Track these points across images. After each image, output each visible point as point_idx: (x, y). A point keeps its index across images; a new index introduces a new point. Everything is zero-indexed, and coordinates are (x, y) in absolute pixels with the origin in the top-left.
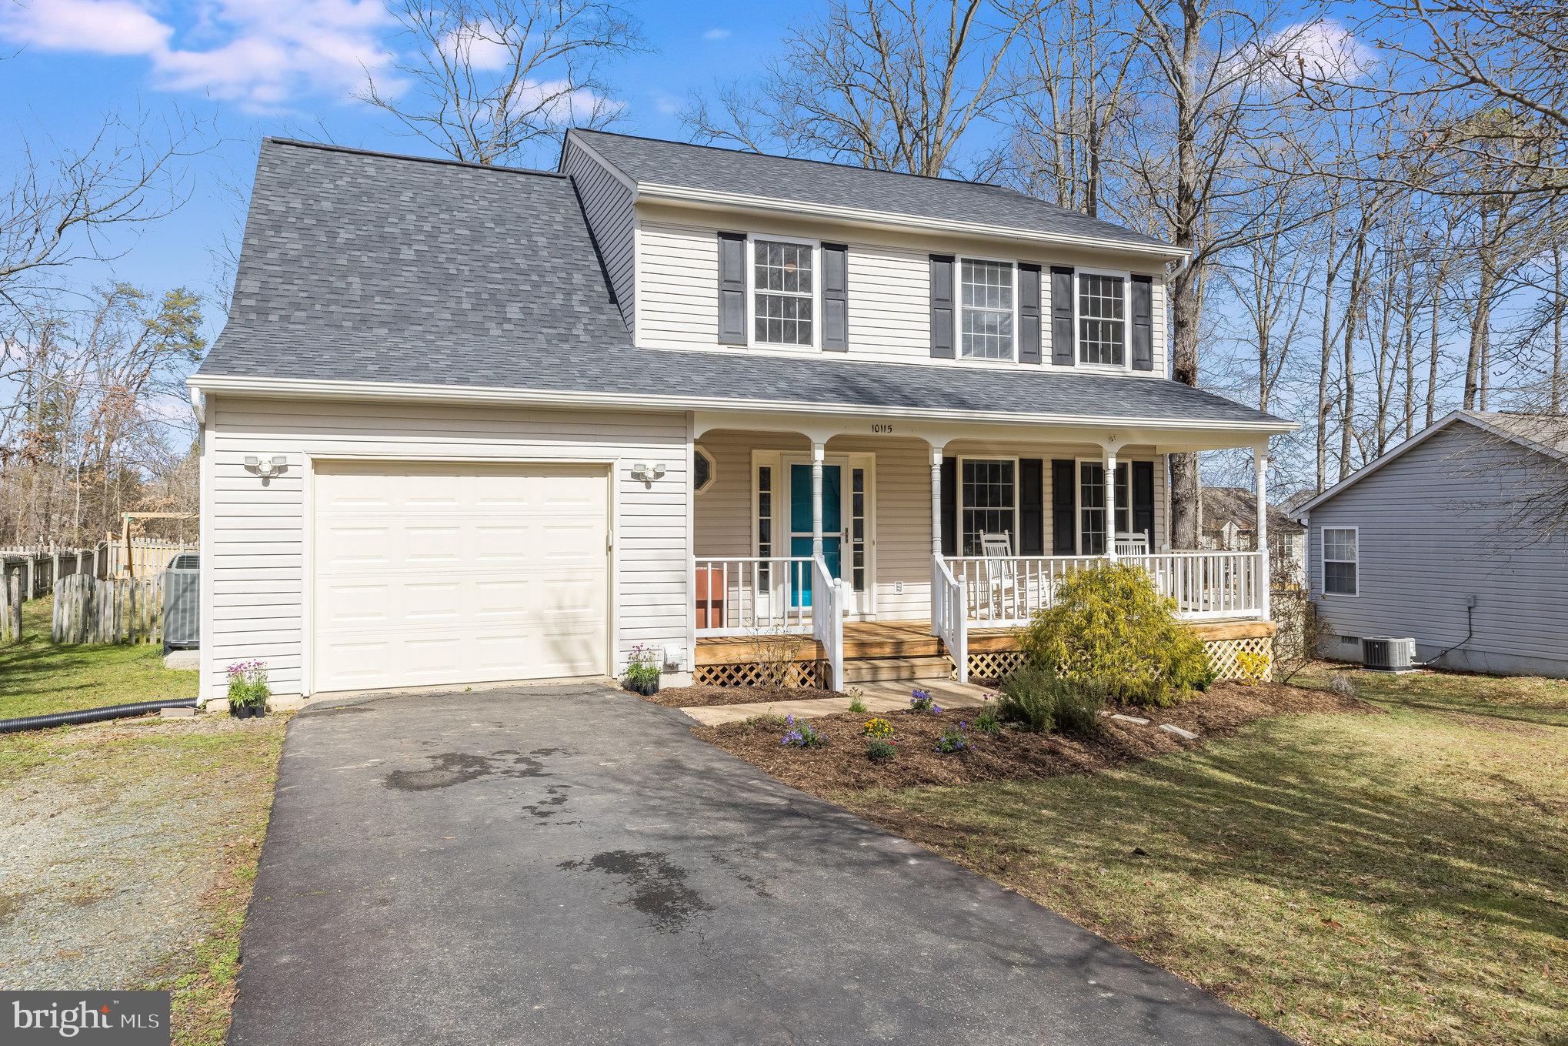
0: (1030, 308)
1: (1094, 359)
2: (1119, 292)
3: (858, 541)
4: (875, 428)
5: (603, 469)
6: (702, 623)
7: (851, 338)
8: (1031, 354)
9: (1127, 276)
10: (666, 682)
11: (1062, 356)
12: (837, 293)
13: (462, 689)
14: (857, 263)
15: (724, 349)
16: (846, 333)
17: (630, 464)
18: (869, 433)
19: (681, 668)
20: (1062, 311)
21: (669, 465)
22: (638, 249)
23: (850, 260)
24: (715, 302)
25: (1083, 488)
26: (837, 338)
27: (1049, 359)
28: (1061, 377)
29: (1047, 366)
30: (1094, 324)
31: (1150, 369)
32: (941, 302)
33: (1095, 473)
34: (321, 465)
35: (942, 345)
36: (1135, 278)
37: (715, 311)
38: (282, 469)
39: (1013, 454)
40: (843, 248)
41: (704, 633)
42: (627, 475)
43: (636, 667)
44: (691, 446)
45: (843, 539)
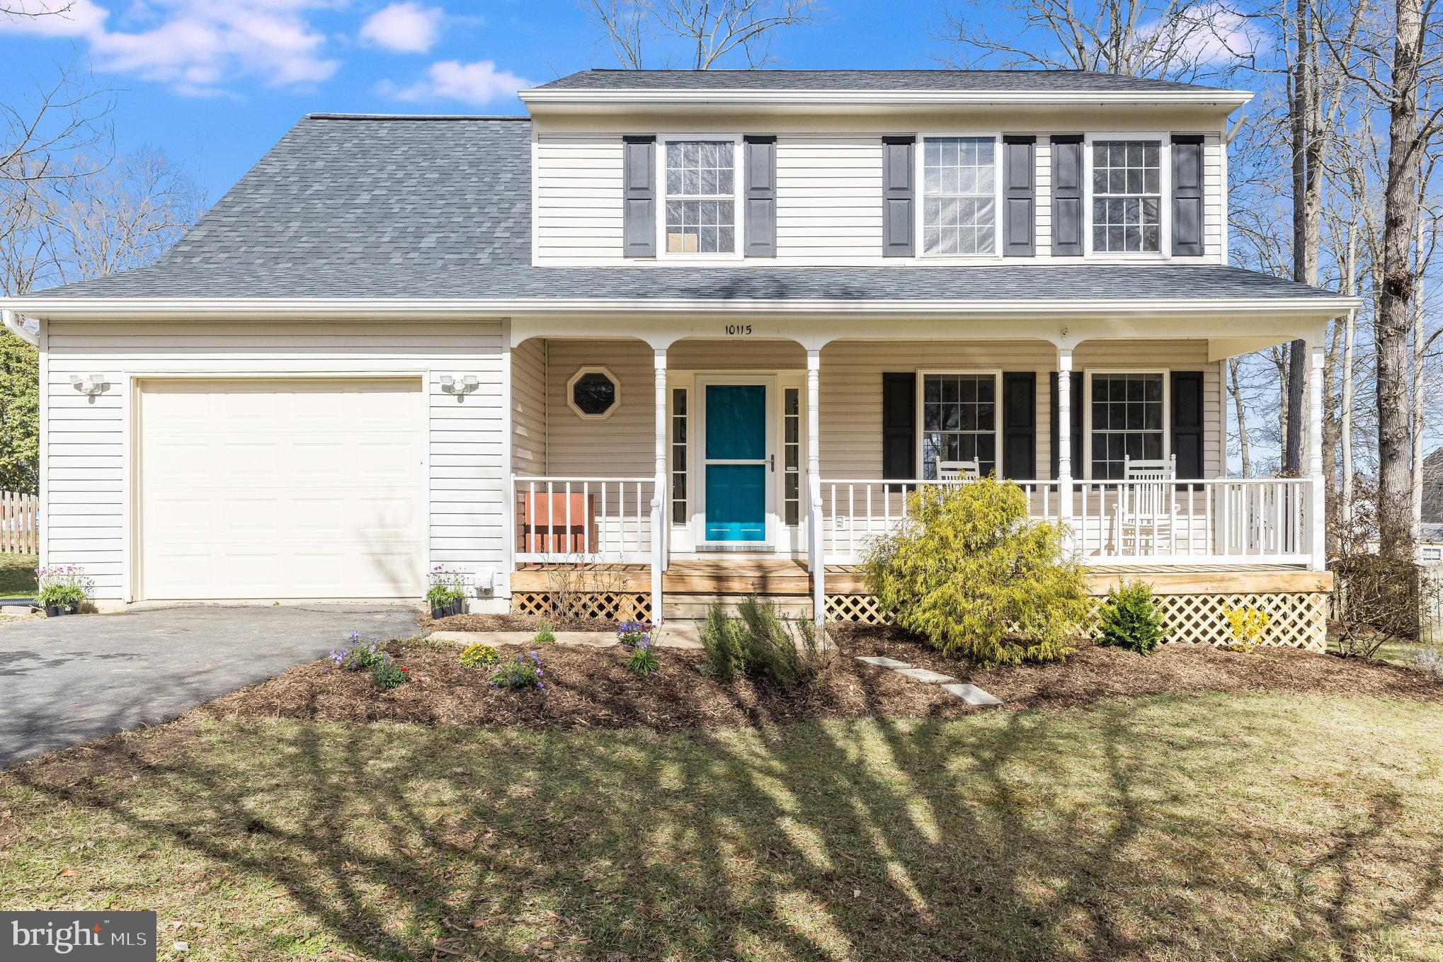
0: (1020, 191)
1: (1115, 246)
2: (1154, 160)
3: (792, 470)
4: (729, 330)
5: (419, 381)
6: (524, 548)
7: (779, 242)
8: (1020, 241)
9: (1165, 138)
10: (477, 607)
11: (1067, 244)
12: (763, 192)
13: (270, 603)
14: (786, 154)
15: (630, 263)
16: (775, 237)
18: (722, 335)
19: (496, 594)
20: (1067, 191)
21: (481, 377)
22: (535, 163)
23: (779, 153)
24: (621, 213)
25: (1095, 407)
26: (762, 243)
27: (1048, 250)
28: (1065, 271)
29: (1043, 258)
30: (1117, 203)
31: (1201, 254)
32: (897, 191)
33: (1114, 387)
35: (898, 240)
36: (1177, 140)
37: (620, 223)
38: (105, 387)
39: (998, 366)
40: (770, 140)
41: (523, 558)
42: (438, 389)
43: (441, 589)
44: (507, 356)
45: (768, 467)
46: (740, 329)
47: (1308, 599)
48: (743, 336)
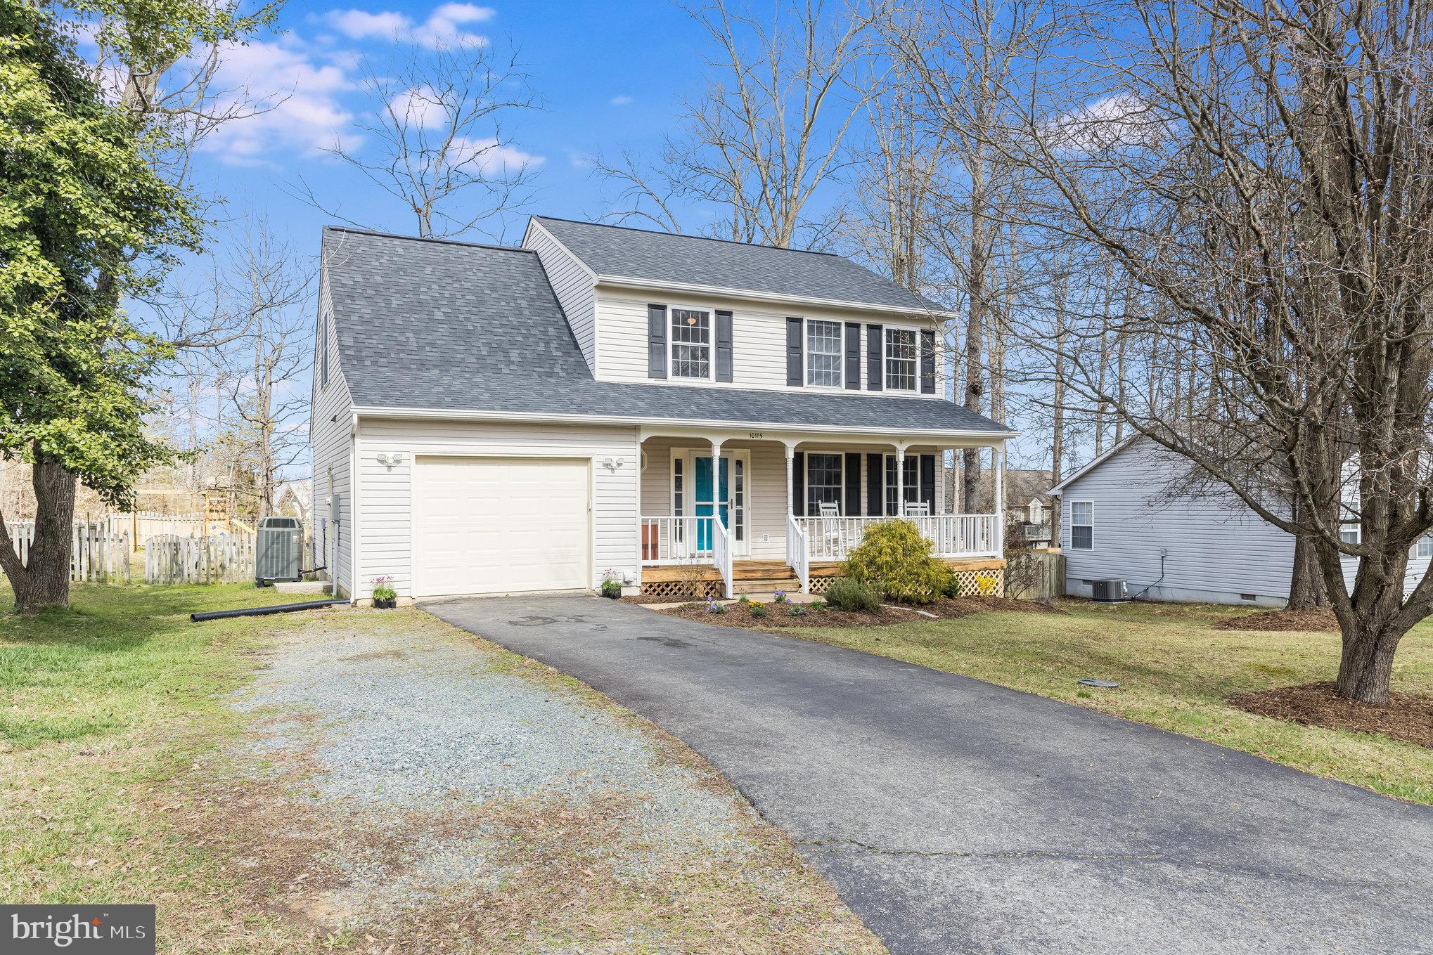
0: (853, 352)
1: (896, 387)
2: (913, 342)
3: (739, 508)
4: (751, 435)
5: (587, 460)
6: (645, 557)
7: (735, 374)
8: (853, 383)
9: (918, 330)
10: (625, 592)
11: (875, 384)
12: (725, 343)
13: (504, 595)
14: (739, 323)
15: (653, 382)
16: (731, 371)
17: (602, 458)
18: (748, 438)
19: (633, 584)
20: (874, 354)
21: (626, 459)
22: (597, 316)
23: (734, 321)
24: (647, 350)
25: (888, 474)
26: (725, 373)
27: (866, 387)
28: (873, 399)
29: (864, 391)
30: (896, 363)
31: (933, 392)
32: (794, 348)
33: (892, 462)
34: (420, 458)
35: (794, 377)
36: (924, 332)
37: (646, 356)
38: (398, 461)
39: (842, 450)
40: (729, 314)
41: (646, 563)
42: (601, 465)
43: (608, 582)
44: (639, 447)
45: (729, 506)
46: (757, 435)
47: (997, 572)
48: (759, 438)
